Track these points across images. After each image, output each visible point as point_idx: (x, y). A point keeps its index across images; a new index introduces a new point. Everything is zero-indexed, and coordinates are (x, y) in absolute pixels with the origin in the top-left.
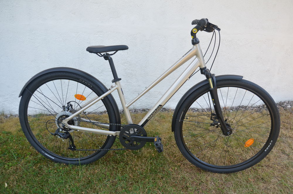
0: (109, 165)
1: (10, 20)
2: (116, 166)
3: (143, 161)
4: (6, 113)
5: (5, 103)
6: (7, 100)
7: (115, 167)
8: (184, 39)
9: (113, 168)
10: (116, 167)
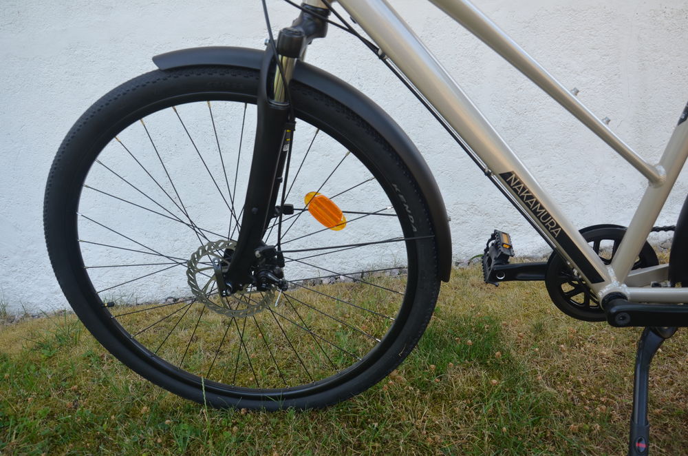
0: (329, 434)
1: (11, 23)
2: (352, 434)
3: (457, 410)
4: (12, 309)
5: (9, 279)
6: (14, 269)
7: (349, 438)
8: (529, 23)
9: (345, 444)
10: (353, 440)
